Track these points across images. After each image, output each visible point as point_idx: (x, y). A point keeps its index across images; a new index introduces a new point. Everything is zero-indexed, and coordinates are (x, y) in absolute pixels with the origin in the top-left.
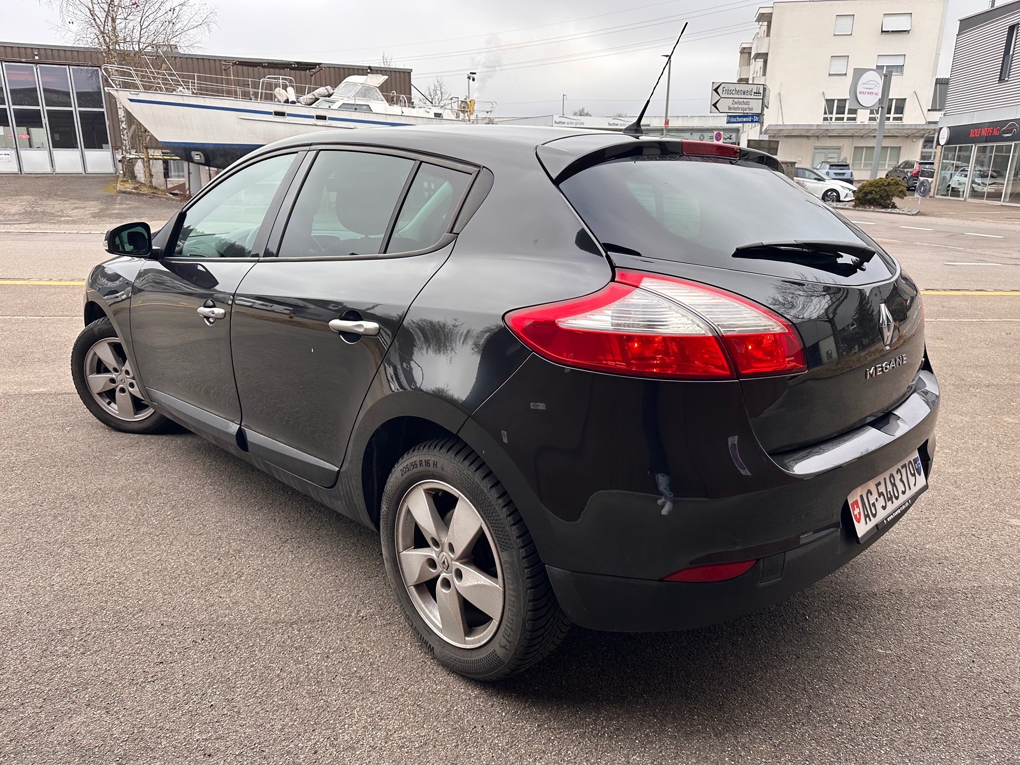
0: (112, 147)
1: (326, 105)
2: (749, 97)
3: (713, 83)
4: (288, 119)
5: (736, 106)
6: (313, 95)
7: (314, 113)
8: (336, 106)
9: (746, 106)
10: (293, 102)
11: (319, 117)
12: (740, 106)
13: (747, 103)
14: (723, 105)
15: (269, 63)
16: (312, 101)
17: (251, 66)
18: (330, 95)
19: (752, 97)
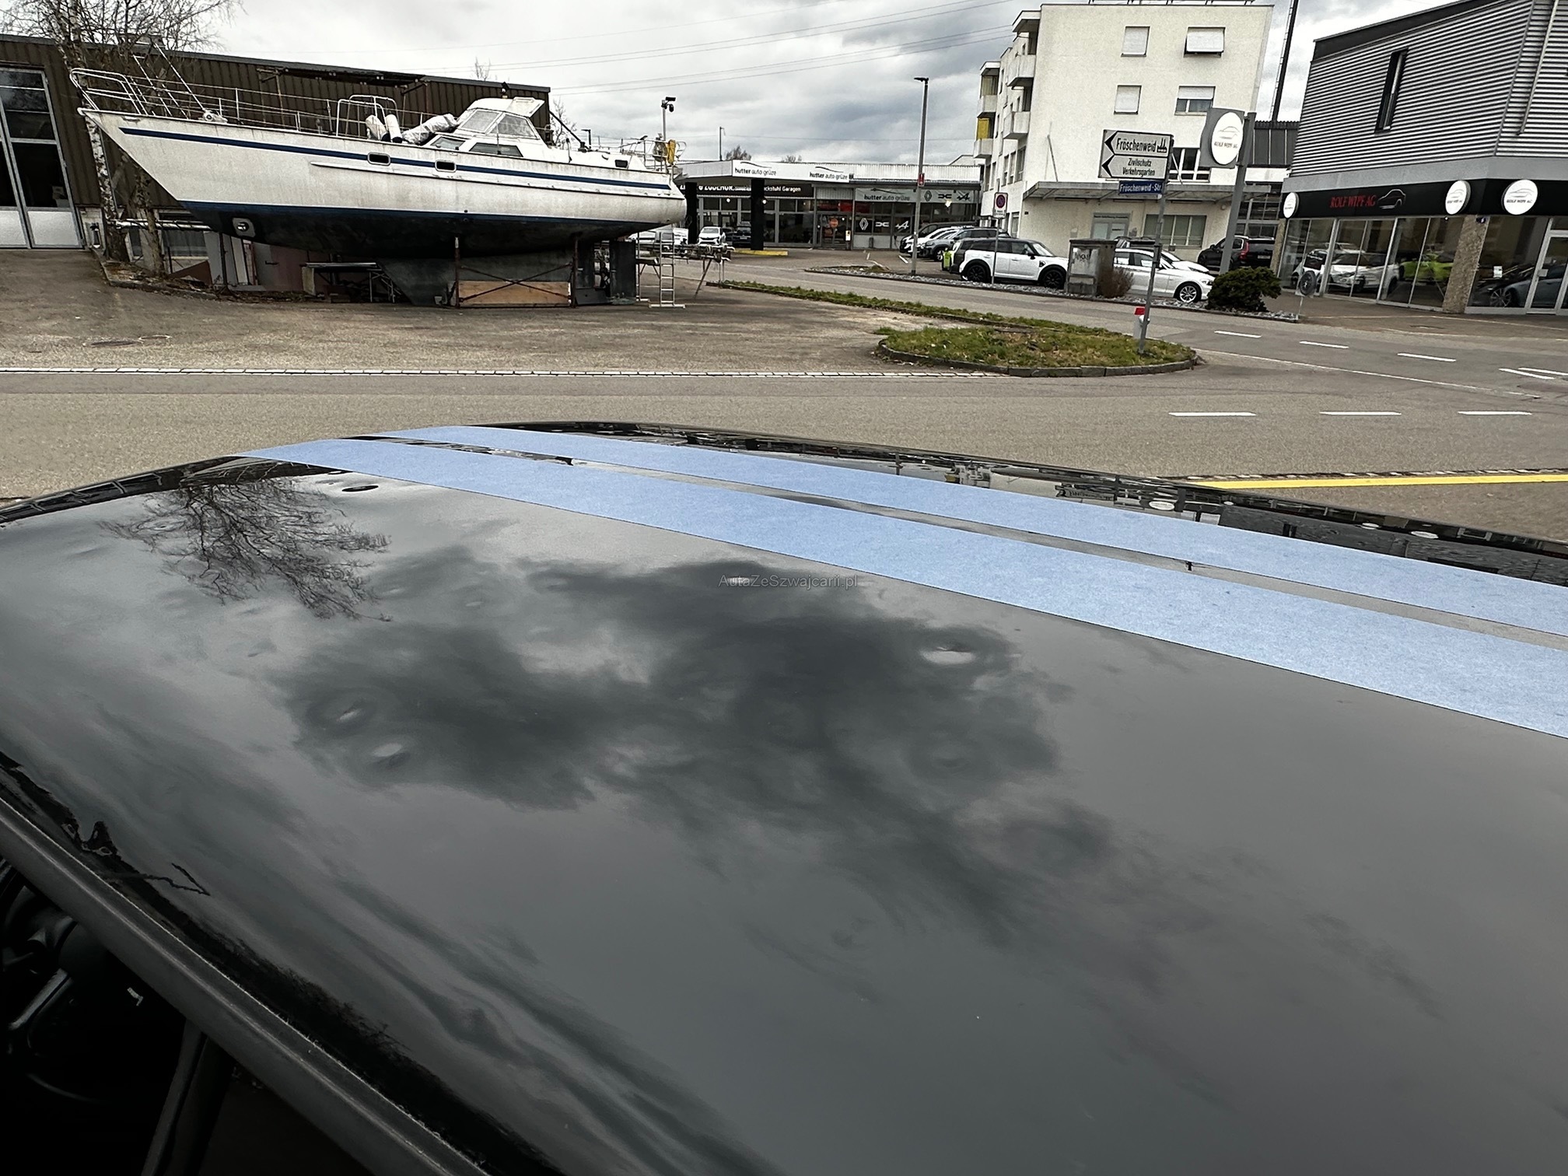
0: (74, 204)
1: (452, 146)
2: (1150, 153)
3: (1106, 131)
4: (393, 167)
5: (1134, 167)
6: (426, 127)
7: (434, 157)
8: (466, 147)
9: (1147, 168)
10: (398, 140)
11: (443, 165)
12: (1139, 168)
13: (1148, 164)
14: (1116, 168)
15: (338, 73)
16: (424, 137)
17: (305, 76)
18: (452, 129)
19: (1156, 154)
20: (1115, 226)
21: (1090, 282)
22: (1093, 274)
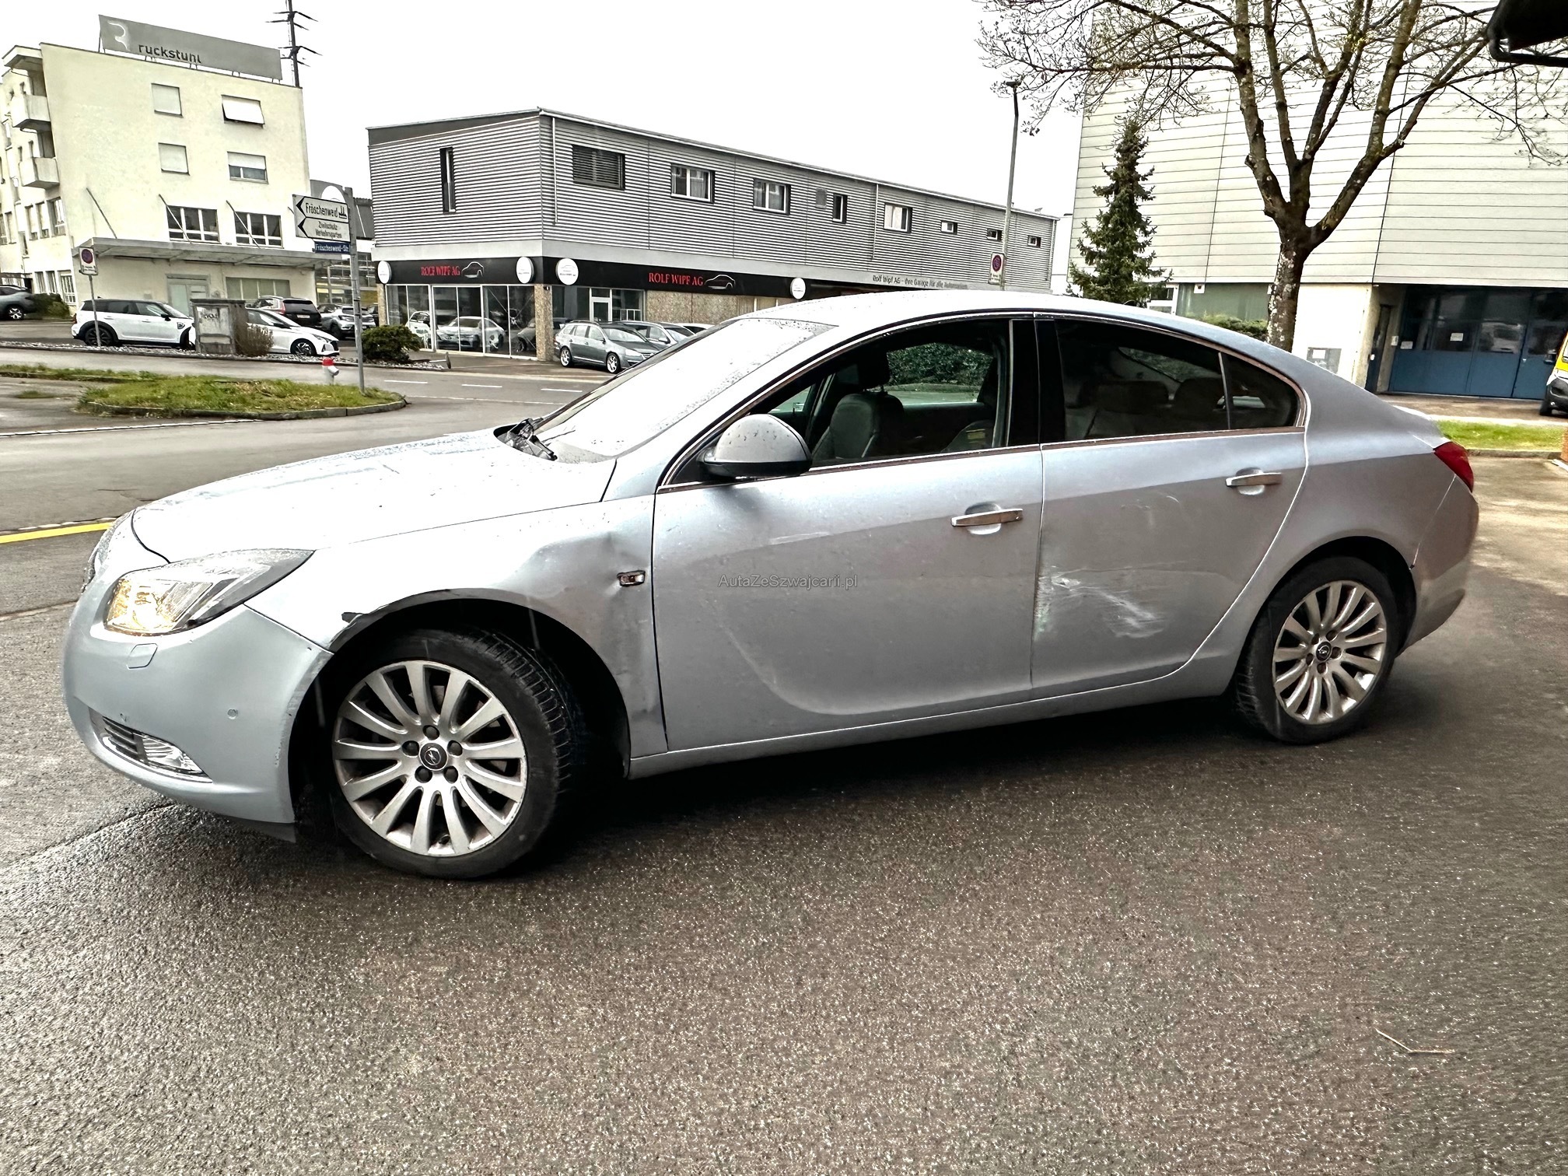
2: (334, 218)
3: (294, 196)
5: (323, 230)
9: (334, 231)
12: (328, 230)
13: (335, 228)
14: (311, 227)
19: (338, 219)
20: (194, 288)
21: (226, 341)
22: (228, 334)
